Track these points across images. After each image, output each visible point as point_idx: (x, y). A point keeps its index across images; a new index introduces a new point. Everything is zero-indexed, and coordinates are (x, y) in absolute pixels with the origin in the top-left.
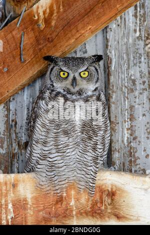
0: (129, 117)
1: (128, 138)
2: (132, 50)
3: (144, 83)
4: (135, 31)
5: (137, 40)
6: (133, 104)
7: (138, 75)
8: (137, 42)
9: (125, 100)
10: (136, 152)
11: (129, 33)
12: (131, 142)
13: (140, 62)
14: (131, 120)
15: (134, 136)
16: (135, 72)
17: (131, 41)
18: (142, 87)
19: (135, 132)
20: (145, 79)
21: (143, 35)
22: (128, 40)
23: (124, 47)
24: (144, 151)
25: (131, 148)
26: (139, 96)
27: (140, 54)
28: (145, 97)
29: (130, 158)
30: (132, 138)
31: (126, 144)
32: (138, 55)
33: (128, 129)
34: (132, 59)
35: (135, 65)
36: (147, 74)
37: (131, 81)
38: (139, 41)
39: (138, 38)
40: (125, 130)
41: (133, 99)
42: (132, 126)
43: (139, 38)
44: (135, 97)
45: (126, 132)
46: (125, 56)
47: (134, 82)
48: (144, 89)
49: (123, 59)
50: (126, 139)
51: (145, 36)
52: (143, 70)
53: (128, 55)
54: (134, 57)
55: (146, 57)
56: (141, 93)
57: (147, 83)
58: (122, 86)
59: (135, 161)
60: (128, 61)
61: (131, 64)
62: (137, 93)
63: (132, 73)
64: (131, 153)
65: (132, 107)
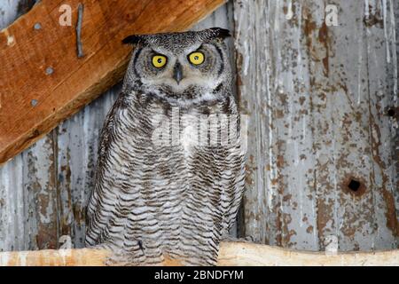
0: (276, 159)
1: (274, 197)
2: (279, 43)
3: (302, 100)
4: (285, 10)
5: (288, 26)
6: (283, 137)
7: (291, 87)
8: (289, 29)
9: (267, 131)
10: (289, 222)
11: (273, 14)
12: (279, 204)
13: (295, 65)
14: (278, 165)
15: (285, 194)
16: (285, 82)
17: (277, 27)
18: (299, 107)
19: (286, 186)
20: (304, 94)
21: (300, 18)
22: (272, 25)
23: (265, 38)
24: (303, 220)
25: (280, 215)
26: (293, 124)
27: (294, 50)
28: (304, 125)
29: (279, 232)
30: (282, 197)
31: (271, 207)
32: (291, 52)
33: (274, 182)
34: (280, 58)
35: (285, 69)
36: (308, 85)
37: (278, 98)
38: (292, 27)
39: (290, 21)
40: (270, 182)
41: (282, 129)
42: (281, 177)
43: (293, 22)
44: (287, 126)
45: (270, 186)
46: (267, 53)
47: (284, 98)
48: (301, 112)
49: (264, 58)
50: (270, 198)
51: (303, 20)
52: (300, 78)
53: (272, 51)
54: (283, 56)
55: (305, 56)
56: (296, 119)
57: (308, 100)
58: (263, 105)
59: (287, 238)
60: (273, 62)
61: (279, 67)
62: (289, 119)
63: (281, 83)
64: (280, 224)
65: (280, 143)
